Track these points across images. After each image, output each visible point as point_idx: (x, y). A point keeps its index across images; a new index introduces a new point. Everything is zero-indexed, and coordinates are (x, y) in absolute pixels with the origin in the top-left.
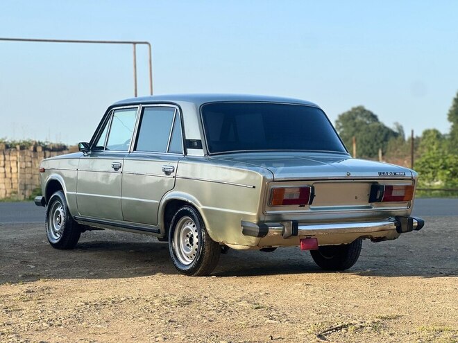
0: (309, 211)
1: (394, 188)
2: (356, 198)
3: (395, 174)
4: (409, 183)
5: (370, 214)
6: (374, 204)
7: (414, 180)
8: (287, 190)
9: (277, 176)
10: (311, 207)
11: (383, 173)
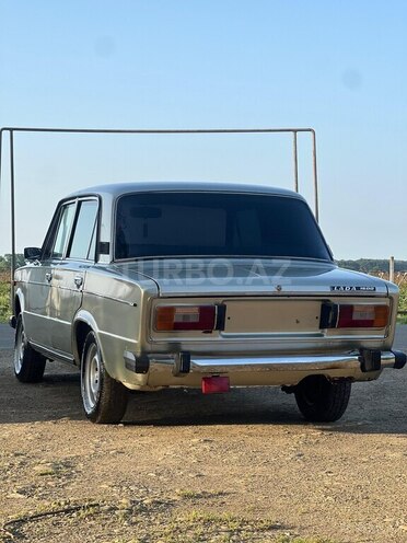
0: (220, 338)
1: (356, 309)
2: (298, 322)
3: (358, 288)
4: (385, 302)
5: (320, 345)
6: (326, 330)
7: (391, 298)
8: (178, 310)
9: (164, 291)
10: (223, 333)
11: (338, 288)
